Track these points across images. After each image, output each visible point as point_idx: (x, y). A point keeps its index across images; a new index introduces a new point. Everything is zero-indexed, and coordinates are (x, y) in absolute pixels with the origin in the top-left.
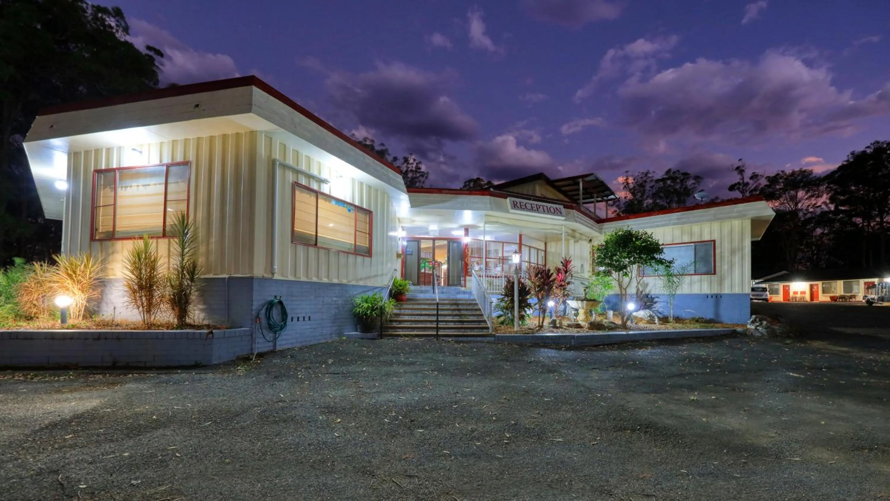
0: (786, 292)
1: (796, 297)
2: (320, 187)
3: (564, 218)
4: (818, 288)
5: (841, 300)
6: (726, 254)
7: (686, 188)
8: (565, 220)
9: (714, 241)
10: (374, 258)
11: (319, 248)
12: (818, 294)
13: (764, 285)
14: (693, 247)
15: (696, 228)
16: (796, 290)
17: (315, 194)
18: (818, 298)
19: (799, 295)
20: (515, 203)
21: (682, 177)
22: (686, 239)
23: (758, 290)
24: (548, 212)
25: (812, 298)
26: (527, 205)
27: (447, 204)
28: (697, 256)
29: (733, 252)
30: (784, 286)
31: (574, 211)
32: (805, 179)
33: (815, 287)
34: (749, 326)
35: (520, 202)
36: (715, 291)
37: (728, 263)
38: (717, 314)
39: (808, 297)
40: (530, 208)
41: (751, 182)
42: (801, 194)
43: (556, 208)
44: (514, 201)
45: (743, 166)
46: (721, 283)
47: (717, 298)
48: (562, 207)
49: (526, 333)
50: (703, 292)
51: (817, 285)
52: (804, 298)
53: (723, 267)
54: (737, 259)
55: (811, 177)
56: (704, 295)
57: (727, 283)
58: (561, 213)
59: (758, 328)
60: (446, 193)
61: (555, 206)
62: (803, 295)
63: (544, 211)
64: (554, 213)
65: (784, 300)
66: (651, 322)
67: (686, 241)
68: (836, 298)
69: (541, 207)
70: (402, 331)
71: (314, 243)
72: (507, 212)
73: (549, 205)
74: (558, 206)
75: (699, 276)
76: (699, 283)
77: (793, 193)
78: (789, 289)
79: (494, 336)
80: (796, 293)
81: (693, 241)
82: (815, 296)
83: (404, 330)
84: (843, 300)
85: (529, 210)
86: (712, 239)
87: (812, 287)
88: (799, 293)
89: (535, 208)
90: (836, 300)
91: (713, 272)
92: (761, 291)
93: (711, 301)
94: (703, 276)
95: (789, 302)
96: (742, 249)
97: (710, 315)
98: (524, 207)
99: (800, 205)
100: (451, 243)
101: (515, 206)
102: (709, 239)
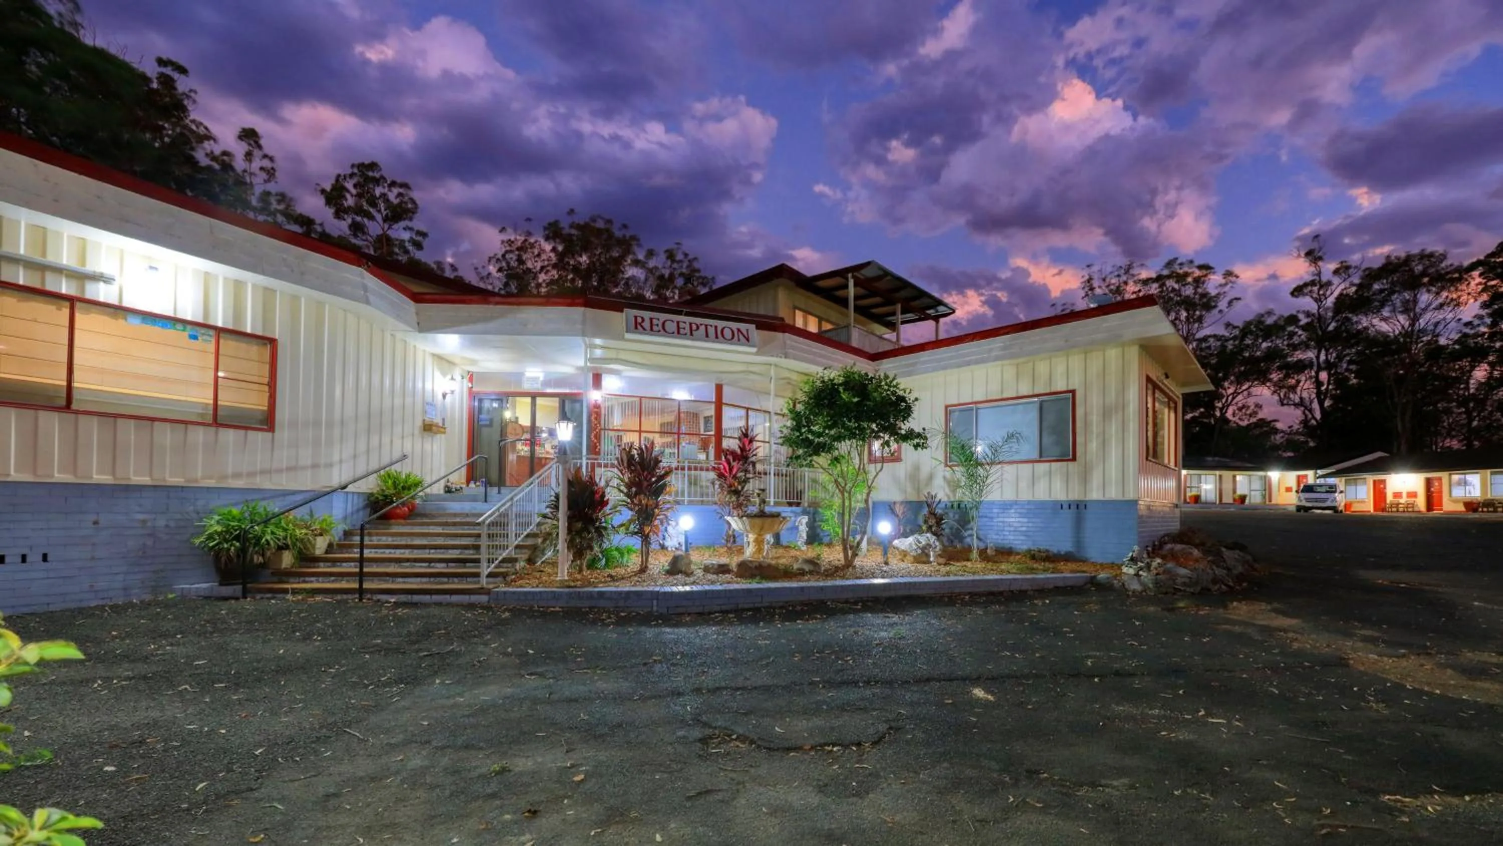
0: (1379, 491)
1: (1398, 504)
2: (83, 289)
3: (754, 350)
4: (1441, 485)
5: (1485, 509)
6: (1095, 418)
7: (1204, 295)
8: (757, 354)
9: (1073, 392)
10: (283, 433)
11: (77, 412)
12: (1440, 498)
13: (1331, 481)
14: (1037, 406)
15: (1042, 367)
16: (1397, 490)
17: (67, 304)
18: (1441, 504)
19: (1403, 500)
20: (639, 320)
21: (1197, 273)
22: (1025, 390)
23: (1319, 489)
24: (717, 337)
25: (1430, 506)
26: (668, 324)
27: (492, 325)
28: (1045, 424)
29: (1106, 414)
30: (1375, 482)
31: (787, 334)
32: (1432, 270)
33: (1437, 484)
34: (1125, 570)
35: (651, 319)
36: (1075, 495)
37: (1097, 437)
38: (1079, 542)
39: (1421, 503)
40: (675, 329)
41: (1336, 280)
42: (1424, 298)
43: (739, 330)
44: (636, 317)
45: (1320, 249)
46: (1085, 479)
47: (1079, 507)
48: (752, 327)
49: (569, 587)
50: (1053, 498)
51: (1440, 479)
52: (1413, 505)
53: (1089, 446)
54: (1113, 428)
55: (1443, 265)
56: (1055, 503)
57: (1096, 478)
58: (748, 340)
59: (1141, 573)
60: (497, 303)
61: (735, 325)
62: (1411, 500)
63: (707, 336)
64: (731, 340)
65: (1375, 510)
66: (924, 559)
67: (1026, 394)
68: (1475, 506)
69: (702, 328)
70: (318, 581)
71: (63, 402)
72: (623, 338)
73: (721, 324)
74: (743, 326)
75: (1047, 464)
76: (1047, 478)
77: (1407, 295)
78: (1385, 488)
79: (488, 592)
80: (1397, 495)
81: (1036, 392)
82: (1435, 500)
83: (320, 579)
84: (1491, 509)
85: (671, 334)
86: (1071, 388)
87: (1429, 482)
88: (1404, 495)
89: (688, 330)
90: (1475, 510)
91: (1071, 457)
92: (1327, 492)
93: (1068, 516)
94: (1053, 464)
95: (1385, 514)
96: (1123, 406)
97: (1064, 545)
98: (660, 327)
99: (1422, 322)
100: (567, 402)
101: (637, 326)
102: (1064, 389)
